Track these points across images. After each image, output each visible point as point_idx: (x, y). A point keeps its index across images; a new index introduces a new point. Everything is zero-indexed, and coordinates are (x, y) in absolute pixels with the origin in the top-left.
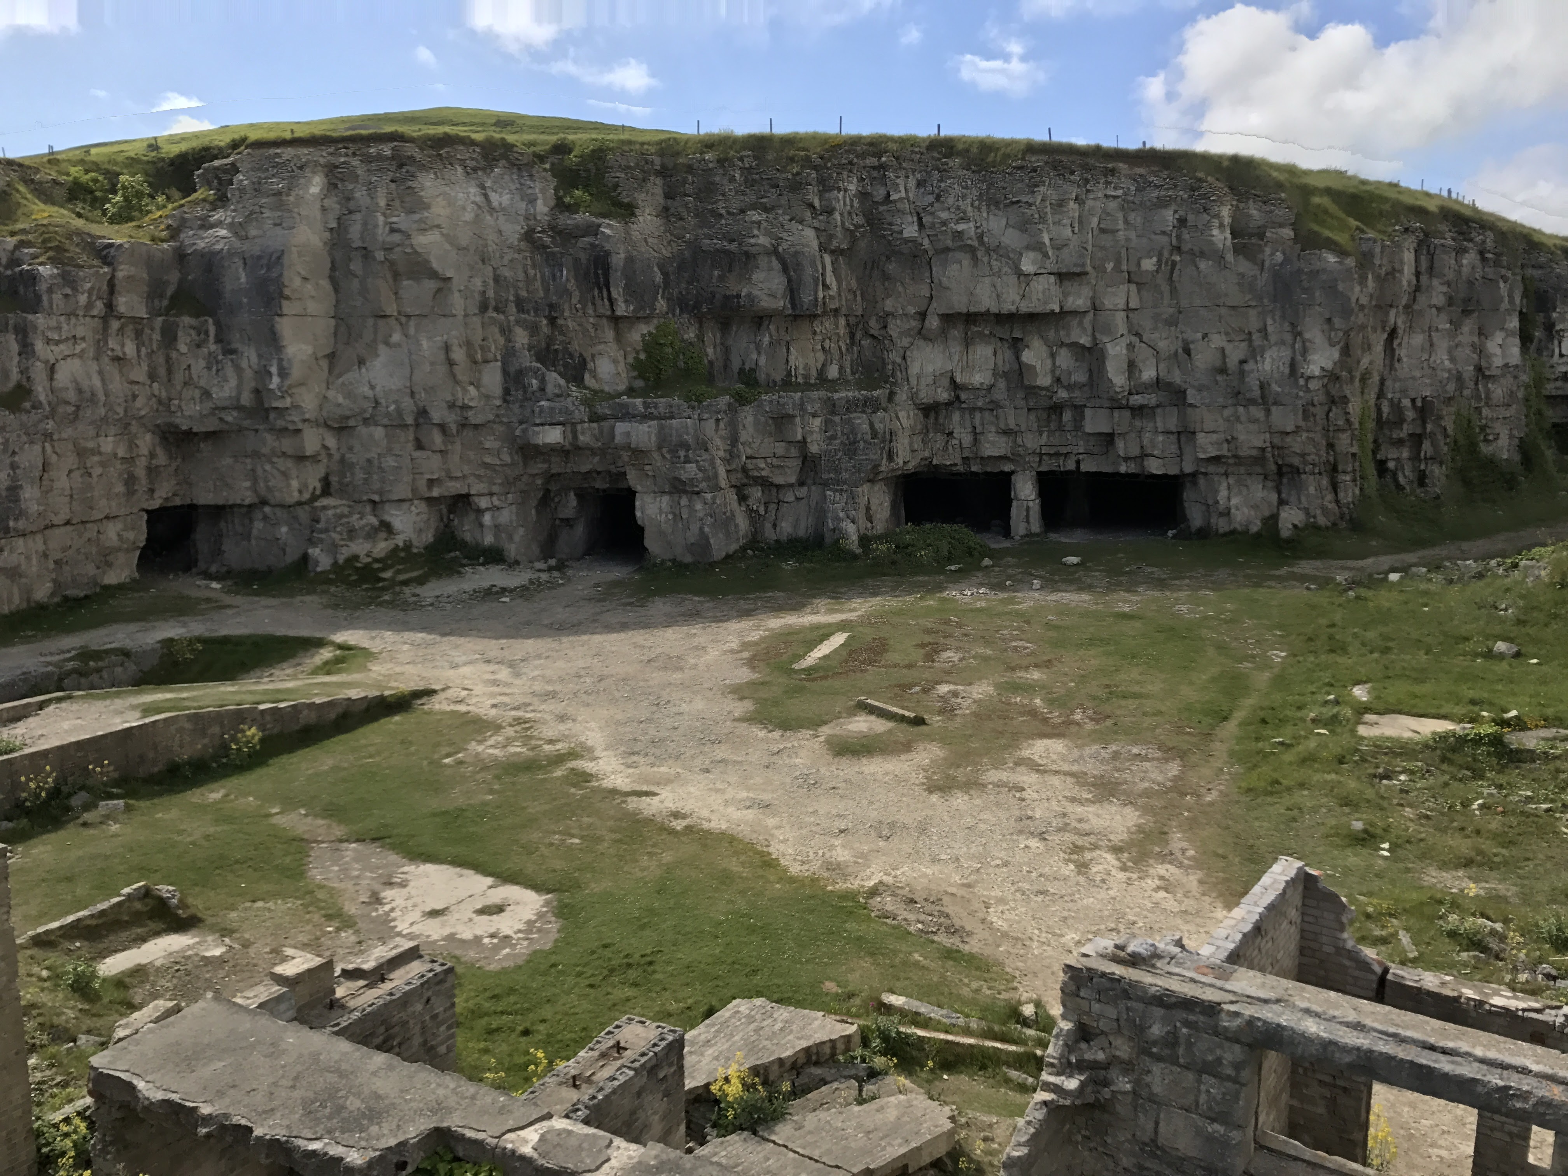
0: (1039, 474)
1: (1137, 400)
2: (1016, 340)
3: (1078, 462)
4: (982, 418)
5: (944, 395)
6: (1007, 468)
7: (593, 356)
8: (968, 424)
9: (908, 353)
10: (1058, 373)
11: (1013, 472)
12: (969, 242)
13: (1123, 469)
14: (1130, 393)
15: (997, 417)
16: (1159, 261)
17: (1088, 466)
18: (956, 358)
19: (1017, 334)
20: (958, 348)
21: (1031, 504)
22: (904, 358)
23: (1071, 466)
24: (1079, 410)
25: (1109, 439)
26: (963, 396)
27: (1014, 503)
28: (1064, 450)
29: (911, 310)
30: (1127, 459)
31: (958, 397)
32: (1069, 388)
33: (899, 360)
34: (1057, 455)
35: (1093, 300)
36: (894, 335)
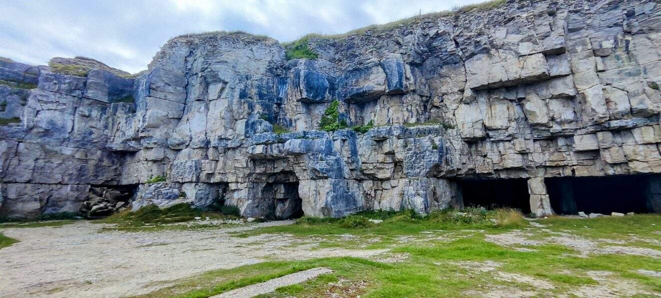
0: (546, 179)
1: (615, 124)
2: (520, 100)
3: (573, 171)
4: (504, 147)
5: (479, 133)
6: (524, 176)
7: (295, 121)
8: (496, 150)
9: (456, 112)
10: (551, 114)
11: (528, 178)
12: (485, 46)
13: (611, 172)
14: (610, 120)
15: (513, 144)
16: (616, 41)
17: (581, 172)
18: (485, 113)
19: (521, 96)
20: (485, 107)
21: (543, 197)
22: (454, 115)
23: (568, 172)
24: (569, 137)
25: (595, 154)
26: (491, 134)
27: (532, 197)
28: (562, 163)
29: (456, 90)
30: (614, 165)
31: (488, 135)
32: (561, 123)
33: (451, 116)
34: (557, 167)
35: (571, 68)
36: (448, 104)
